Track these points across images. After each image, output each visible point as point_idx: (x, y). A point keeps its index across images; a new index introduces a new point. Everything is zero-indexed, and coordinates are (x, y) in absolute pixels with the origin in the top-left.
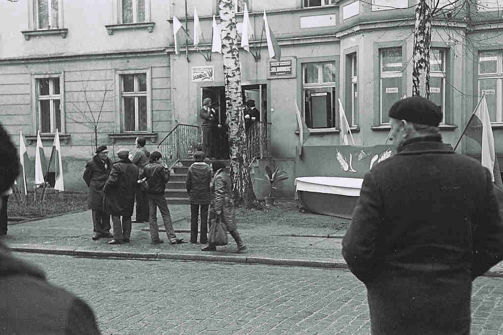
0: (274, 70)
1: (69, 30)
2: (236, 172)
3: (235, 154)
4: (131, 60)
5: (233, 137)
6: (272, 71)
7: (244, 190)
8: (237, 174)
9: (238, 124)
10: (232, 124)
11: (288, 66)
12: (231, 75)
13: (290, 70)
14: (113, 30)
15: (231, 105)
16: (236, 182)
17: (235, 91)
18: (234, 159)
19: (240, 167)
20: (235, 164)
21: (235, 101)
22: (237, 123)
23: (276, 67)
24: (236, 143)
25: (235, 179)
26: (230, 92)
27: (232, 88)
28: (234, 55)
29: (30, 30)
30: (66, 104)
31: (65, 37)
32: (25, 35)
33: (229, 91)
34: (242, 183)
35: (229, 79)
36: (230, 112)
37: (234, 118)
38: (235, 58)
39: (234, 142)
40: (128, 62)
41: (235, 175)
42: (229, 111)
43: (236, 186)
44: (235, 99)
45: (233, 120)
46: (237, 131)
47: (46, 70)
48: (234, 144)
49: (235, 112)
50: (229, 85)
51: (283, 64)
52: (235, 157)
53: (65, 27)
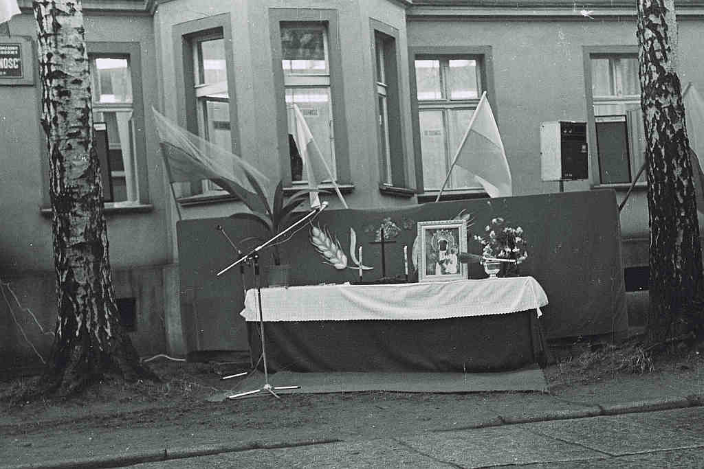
2: (83, 283)
3: (81, 230)
5: (73, 184)
7: (108, 331)
8: (86, 287)
9: (86, 150)
10: (70, 147)
11: (13, 56)
12: (66, 9)
15: (67, 93)
16: (85, 312)
17: (78, 56)
18: (80, 246)
19: (96, 268)
20: (81, 258)
21: (78, 82)
22: (85, 144)
24: (83, 200)
25: (80, 301)
26: (63, 56)
27: (68, 46)
33: (61, 52)
34: (101, 313)
35: (61, 20)
36: (64, 114)
37: (75, 131)
39: (75, 197)
41: (81, 291)
42: (60, 109)
43: (84, 322)
44: (79, 78)
45: (71, 136)
46: (85, 168)
48: (77, 205)
49: (79, 114)
50: (59, 38)
52: (81, 239)
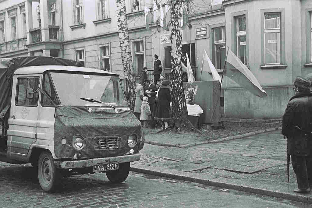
0: (198, 34)
1: (112, 19)
4: (137, 33)
6: (197, 35)
11: (205, 30)
12: (122, 42)
13: (206, 33)
14: (129, 17)
23: (199, 31)
28: (123, 31)
29: (97, 20)
30: (112, 60)
31: (110, 23)
32: (95, 23)
38: (124, 32)
40: (136, 34)
47: (103, 42)
51: (202, 30)
53: (110, 17)
